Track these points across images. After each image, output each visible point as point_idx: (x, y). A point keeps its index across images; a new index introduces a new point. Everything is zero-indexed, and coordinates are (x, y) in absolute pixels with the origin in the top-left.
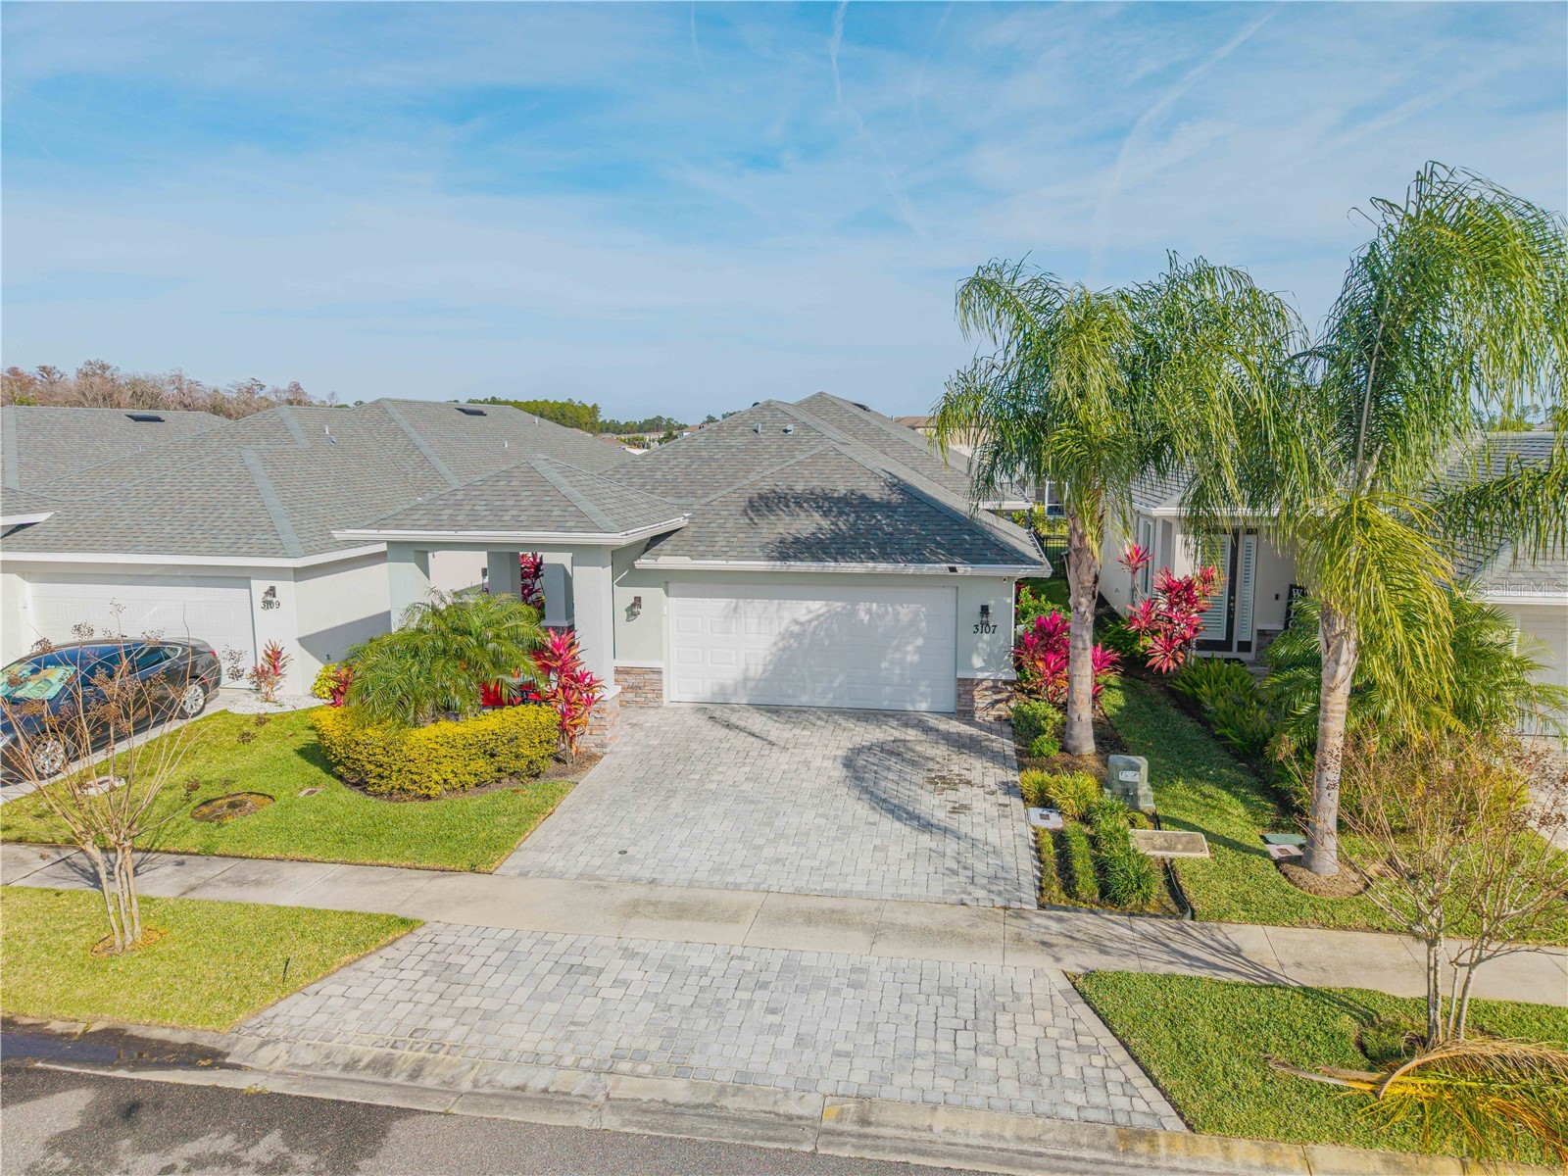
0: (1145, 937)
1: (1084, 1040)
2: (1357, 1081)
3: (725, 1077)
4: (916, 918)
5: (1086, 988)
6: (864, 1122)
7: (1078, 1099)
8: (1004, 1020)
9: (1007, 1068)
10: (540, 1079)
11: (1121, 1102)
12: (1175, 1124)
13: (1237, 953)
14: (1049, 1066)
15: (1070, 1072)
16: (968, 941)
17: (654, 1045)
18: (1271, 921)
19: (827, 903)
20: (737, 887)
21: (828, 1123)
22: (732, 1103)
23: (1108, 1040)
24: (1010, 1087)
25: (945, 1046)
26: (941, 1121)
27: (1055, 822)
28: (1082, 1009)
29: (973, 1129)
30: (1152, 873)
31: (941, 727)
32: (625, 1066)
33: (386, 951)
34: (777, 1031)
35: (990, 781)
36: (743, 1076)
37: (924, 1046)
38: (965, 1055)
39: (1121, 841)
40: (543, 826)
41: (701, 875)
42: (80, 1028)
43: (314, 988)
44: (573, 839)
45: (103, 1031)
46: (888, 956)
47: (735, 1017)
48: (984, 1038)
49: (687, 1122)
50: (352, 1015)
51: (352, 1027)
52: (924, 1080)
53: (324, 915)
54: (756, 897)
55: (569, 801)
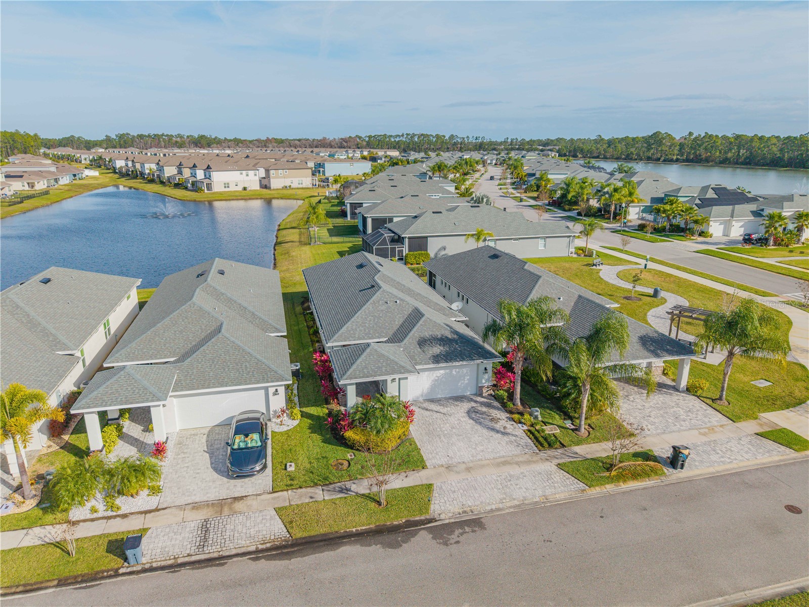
0: (561, 454)
1: (567, 477)
2: (607, 474)
3: (522, 498)
4: (521, 459)
5: (559, 466)
6: (547, 499)
7: (572, 487)
8: (552, 476)
9: (560, 485)
10: (494, 507)
11: (578, 486)
12: (587, 487)
13: (577, 453)
14: (565, 483)
15: (568, 483)
16: (534, 462)
17: (505, 496)
18: (579, 445)
19: (503, 460)
20: (481, 460)
21: (542, 501)
22: (526, 502)
23: (570, 476)
24: (562, 488)
25: (548, 484)
26: (557, 496)
27: (525, 428)
28: (562, 471)
29: (562, 496)
30: (553, 438)
31: (478, 400)
32: (504, 501)
33: (434, 492)
34: (520, 488)
35: (504, 418)
36: (523, 497)
37: (545, 484)
38: (552, 484)
39: (543, 431)
40: (422, 452)
41: (471, 458)
42: (401, 522)
43: (433, 502)
44: (433, 455)
45: (406, 521)
46: (524, 469)
47: (512, 487)
48: (552, 481)
49: (523, 507)
50: (448, 505)
51: (450, 507)
52: (550, 490)
53: (412, 487)
54: (488, 461)
55: (418, 444)
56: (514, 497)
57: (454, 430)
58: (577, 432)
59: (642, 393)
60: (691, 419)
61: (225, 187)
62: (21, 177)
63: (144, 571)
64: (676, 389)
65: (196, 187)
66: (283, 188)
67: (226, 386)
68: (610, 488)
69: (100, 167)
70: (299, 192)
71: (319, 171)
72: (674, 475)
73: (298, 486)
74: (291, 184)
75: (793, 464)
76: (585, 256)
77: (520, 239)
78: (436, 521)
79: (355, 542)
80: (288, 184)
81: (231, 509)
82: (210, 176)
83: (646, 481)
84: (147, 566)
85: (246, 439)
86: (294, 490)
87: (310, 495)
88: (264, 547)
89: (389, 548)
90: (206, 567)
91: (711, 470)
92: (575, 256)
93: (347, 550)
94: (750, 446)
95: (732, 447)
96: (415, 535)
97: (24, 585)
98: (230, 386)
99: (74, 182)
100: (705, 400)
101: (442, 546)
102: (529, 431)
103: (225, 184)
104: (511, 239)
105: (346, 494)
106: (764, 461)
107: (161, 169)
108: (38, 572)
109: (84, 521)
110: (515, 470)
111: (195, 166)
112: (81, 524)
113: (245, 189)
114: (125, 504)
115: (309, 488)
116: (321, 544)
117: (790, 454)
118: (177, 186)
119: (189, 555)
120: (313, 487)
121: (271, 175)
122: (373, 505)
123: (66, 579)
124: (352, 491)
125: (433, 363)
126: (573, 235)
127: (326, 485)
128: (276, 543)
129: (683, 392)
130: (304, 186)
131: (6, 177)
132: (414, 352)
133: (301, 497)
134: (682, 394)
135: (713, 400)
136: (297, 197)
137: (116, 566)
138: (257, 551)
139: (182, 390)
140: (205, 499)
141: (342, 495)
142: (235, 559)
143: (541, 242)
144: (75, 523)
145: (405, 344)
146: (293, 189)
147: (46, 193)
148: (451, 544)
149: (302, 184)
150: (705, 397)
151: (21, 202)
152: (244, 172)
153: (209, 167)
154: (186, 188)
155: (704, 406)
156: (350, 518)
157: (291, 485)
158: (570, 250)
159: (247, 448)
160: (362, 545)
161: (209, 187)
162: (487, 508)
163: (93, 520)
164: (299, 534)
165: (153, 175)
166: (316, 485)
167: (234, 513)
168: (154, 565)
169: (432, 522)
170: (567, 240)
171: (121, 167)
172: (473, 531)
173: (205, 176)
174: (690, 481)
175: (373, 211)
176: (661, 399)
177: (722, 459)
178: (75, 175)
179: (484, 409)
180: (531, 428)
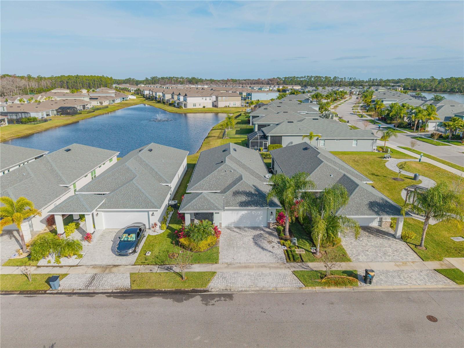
0: (299, 265)
1: (295, 279)
2: (320, 281)
4: (274, 265)
5: (294, 273)
6: (276, 289)
7: (295, 285)
8: (286, 277)
9: (288, 283)
10: (243, 289)
11: (299, 285)
12: (304, 286)
13: (309, 266)
14: (292, 282)
15: (294, 282)
16: (280, 268)
17: (253, 284)
18: (312, 262)
19: (263, 264)
20: (251, 263)
21: (273, 290)
22: (264, 289)
23: (297, 279)
24: (289, 284)
25: (282, 281)
26: (283, 289)
27: (286, 248)
28: (294, 275)
29: (286, 289)
30: (299, 256)
31: (266, 230)
32: (251, 287)
33: (215, 276)
34: (264, 281)
35: (276, 241)
36: (263, 286)
37: (279, 281)
38: (284, 282)
39: (294, 251)
40: (220, 255)
41: (245, 261)
42: (189, 289)
43: (211, 282)
44: (225, 257)
45: (192, 289)
46: (272, 271)
47: (259, 280)
48: (285, 280)
49: (260, 292)
50: (219, 284)
51: (220, 286)
52: (281, 285)
53: (204, 272)
54: (254, 264)
55: (220, 250)
56: (258, 286)
57: (243, 245)
58: (315, 255)
59: (370, 237)
60: (394, 256)
61: (194, 106)
62: (97, 99)
63: (57, 293)
64: (394, 236)
65: (179, 106)
66: (225, 107)
67: (127, 208)
68: (318, 289)
69: (138, 94)
70: (233, 109)
71: (249, 98)
72: (363, 287)
73: (147, 264)
74: (229, 105)
75: (451, 292)
76: (383, 152)
77: (340, 139)
78: (208, 292)
79: (161, 296)
80: (227, 105)
81: (110, 270)
82: (186, 100)
83: (343, 288)
84: (59, 291)
85: (128, 236)
86: (145, 266)
87: (151, 269)
88: (116, 291)
89: (176, 301)
90: (85, 296)
91: (391, 287)
92: (377, 151)
93: (155, 299)
94: (426, 277)
95: (412, 276)
96: (193, 297)
97: (6, 291)
98: (129, 208)
99: (123, 102)
100: (410, 245)
101: (204, 305)
102: (287, 250)
103: (194, 104)
104: (335, 139)
105: (169, 271)
106: (430, 287)
107: (164, 96)
108: (14, 286)
109: (43, 266)
110: (266, 271)
111: (179, 94)
112: (42, 267)
113: (204, 107)
114: (64, 261)
115: (152, 266)
116: (144, 294)
117: (451, 285)
118: (171, 105)
119: (80, 289)
120: (154, 265)
121: (219, 100)
122: (178, 278)
123: (24, 291)
124: (173, 270)
125: (239, 206)
126: (375, 138)
127: (162, 265)
128: (122, 290)
129: (398, 239)
130: (236, 106)
131: (90, 99)
132: (230, 200)
133: (146, 269)
134: (397, 240)
135: (416, 246)
136: (231, 112)
137: (46, 289)
138: (112, 293)
139: (105, 208)
140: (101, 264)
141: (167, 271)
142: (100, 295)
143: (354, 142)
144: (38, 267)
145: (226, 195)
146: (230, 107)
147: (107, 107)
148: (209, 305)
149: (235, 105)
150: (411, 244)
151: (94, 111)
152: (204, 98)
153: (186, 95)
154: (174, 106)
155: (408, 249)
156: (164, 283)
157: (144, 263)
158: (373, 148)
159: (127, 241)
160: (163, 298)
161: (185, 106)
162: (239, 289)
163: (47, 266)
164: (135, 287)
165: (160, 99)
166: (156, 264)
167: (111, 272)
168: (63, 291)
169: (206, 292)
170: (372, 141)
171: (147, 94)
172: (225, 300)
173: (184, 99)
174: (372, 292)
175: (259, 120)
176: (381, 241)
177: (401, 282)
178: (123, 98)
179: (267, 235)
180: (289, 249)
